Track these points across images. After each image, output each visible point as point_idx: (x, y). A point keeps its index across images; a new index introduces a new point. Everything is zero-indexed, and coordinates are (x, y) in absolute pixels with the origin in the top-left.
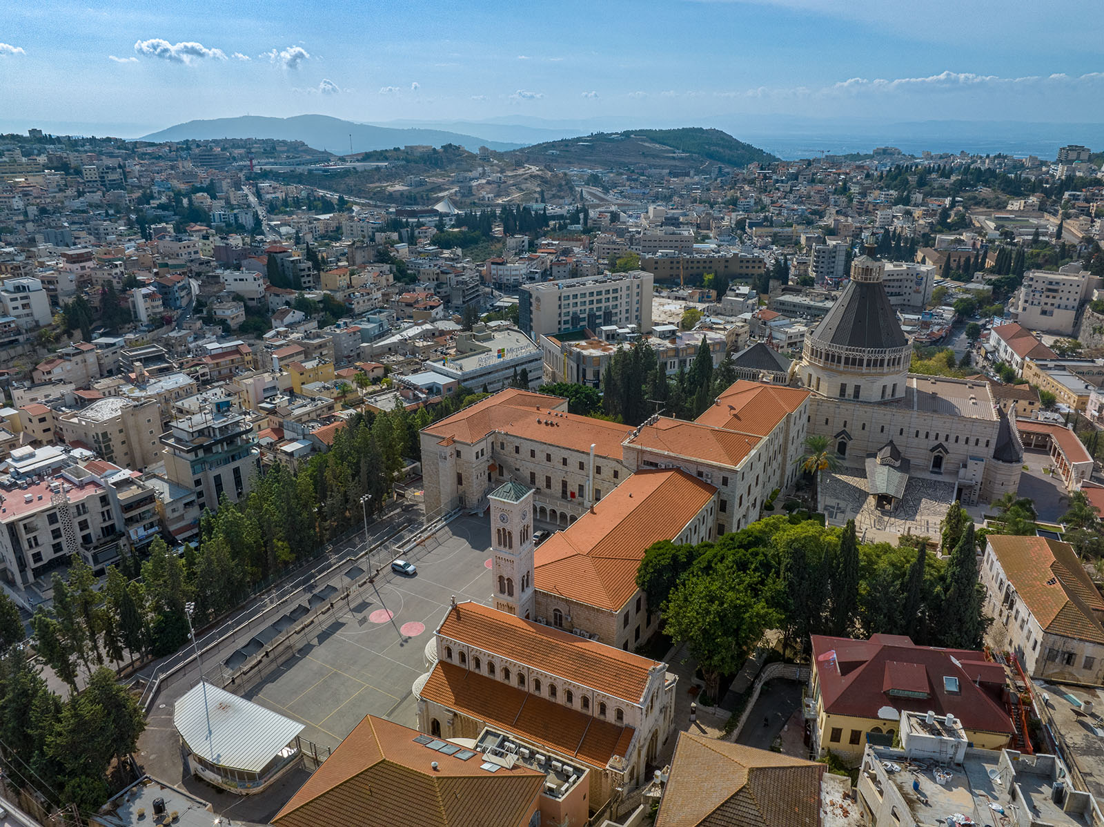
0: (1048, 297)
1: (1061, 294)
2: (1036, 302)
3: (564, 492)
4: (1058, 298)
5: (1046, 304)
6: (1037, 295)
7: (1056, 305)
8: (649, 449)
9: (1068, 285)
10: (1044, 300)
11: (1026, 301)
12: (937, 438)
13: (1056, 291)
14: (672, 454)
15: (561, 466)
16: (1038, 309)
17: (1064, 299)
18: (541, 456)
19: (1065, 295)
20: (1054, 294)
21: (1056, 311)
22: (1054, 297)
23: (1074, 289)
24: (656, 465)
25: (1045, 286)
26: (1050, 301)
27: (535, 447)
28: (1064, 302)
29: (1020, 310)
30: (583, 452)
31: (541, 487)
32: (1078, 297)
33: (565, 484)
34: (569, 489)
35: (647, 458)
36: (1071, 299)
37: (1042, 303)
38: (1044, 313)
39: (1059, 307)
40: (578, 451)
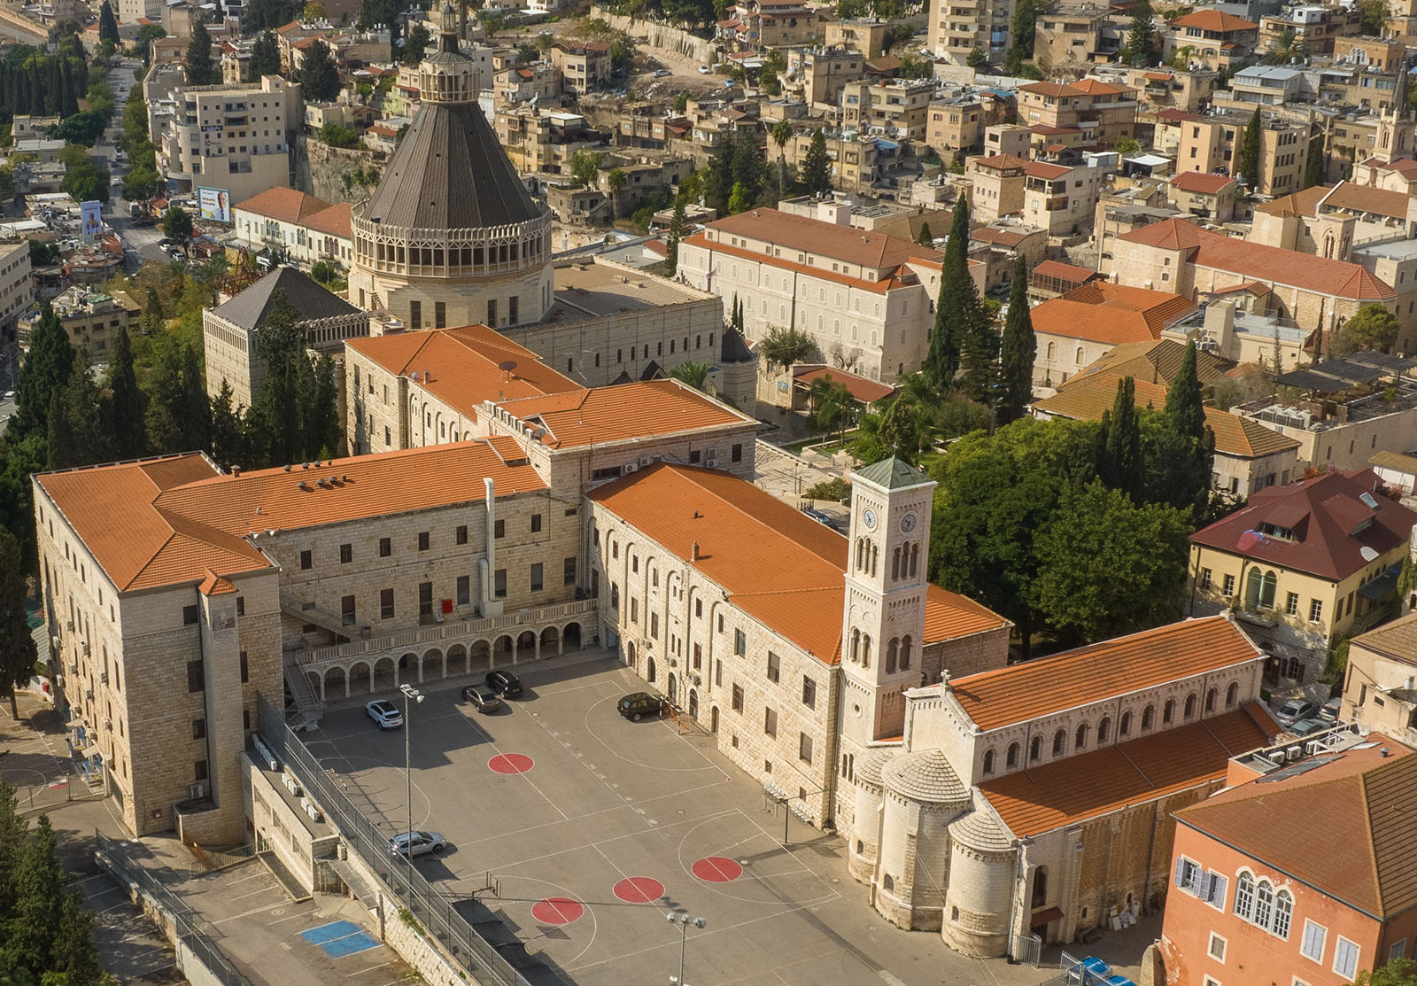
0: (231, 135)
1: (252, 126)
2: (214, 150)
3: (426, 609)
4: (249, 134)
5: (232, 150)
6: (213, 135)
7: (250, 149)
8: (602, 445)
9: (259, 105)
10: (227, 143)
11: (195, 152)
12: (646, 356)
13: (242, 121)
14: (644, 438)
15: (415, 555)
16: (223, 163)
17: (260, 134)
18: (366, 551)
19: (259, 126)
20: (242, 128)
21: (256, 161)
22: (242, 134)
23: (272, 112)
24: (615, 471)
25: (222, 115)
26: (237, 142)
27: (350, 536)
28: (261, 140)
29: (187, 169)
30: (466, 504)
31: (369, 622)
32: (281, 126)
33: (426, 591)
34: (438, 596)
35: (598, 465)
36: (272, 133)
37: (225, 150)
38: (234, 168)
39: (255, 151)
40: (455, 506)
